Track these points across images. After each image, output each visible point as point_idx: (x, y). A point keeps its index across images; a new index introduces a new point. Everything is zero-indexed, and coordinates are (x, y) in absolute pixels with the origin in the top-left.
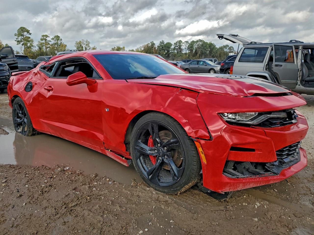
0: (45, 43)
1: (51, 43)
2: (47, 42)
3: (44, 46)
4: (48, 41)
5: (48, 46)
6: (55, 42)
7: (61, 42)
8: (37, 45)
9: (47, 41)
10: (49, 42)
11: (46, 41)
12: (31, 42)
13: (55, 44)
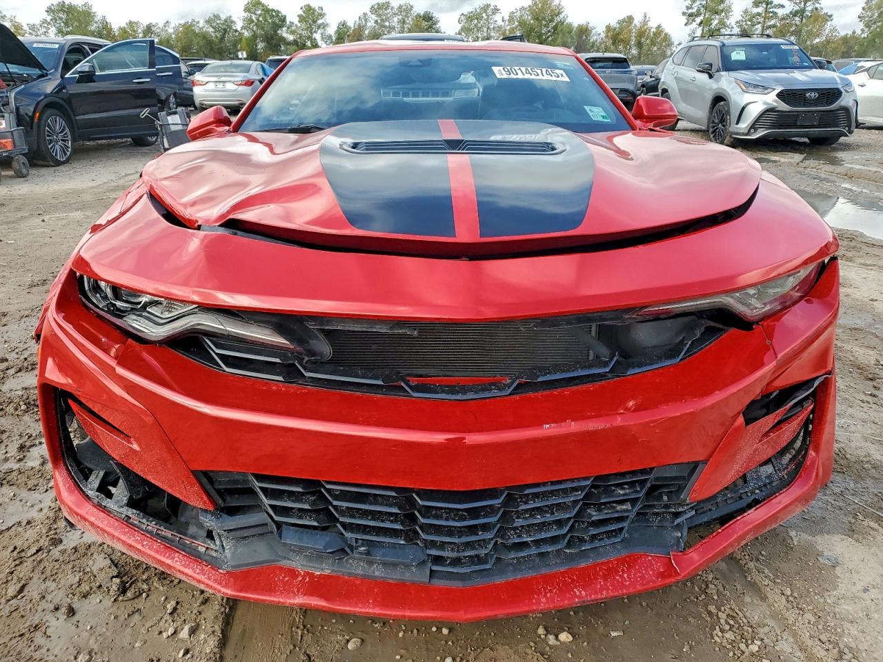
0: (763, 14)
1: (781, 12)
2: (771, 10)
3: (759, 23)
4: (775, 6)
5: (770, 24)
6: (797, 8)
7: (817, 5)
8: (737, 22)
9: (772, 7)
10: (775, 10)
11: (769, 6)
12: (723, 14)
13: (795, 14)
